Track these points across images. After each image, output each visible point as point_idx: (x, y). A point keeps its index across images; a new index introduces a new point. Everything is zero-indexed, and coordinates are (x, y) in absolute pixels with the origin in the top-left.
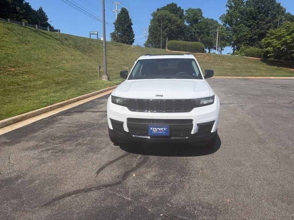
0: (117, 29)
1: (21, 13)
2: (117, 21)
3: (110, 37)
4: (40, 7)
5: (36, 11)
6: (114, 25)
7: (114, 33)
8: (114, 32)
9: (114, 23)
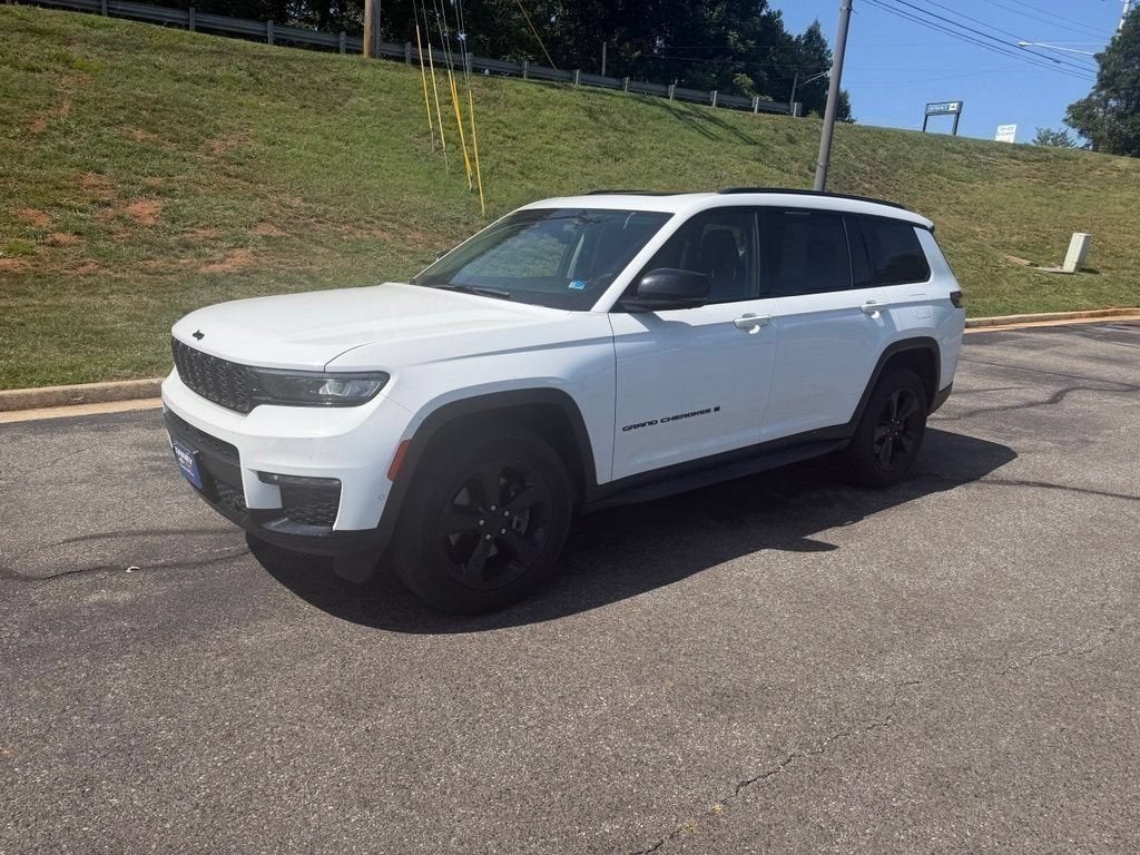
0: (1107, 82)
1: (741, 54)
2: (1116, 46)
3: (1065, 120)
4: (811, 23)
5: (794, 39)
6: (1097, 68)
7: (1087, 100)
8: (1091, 95)
9: (1098, 57)
